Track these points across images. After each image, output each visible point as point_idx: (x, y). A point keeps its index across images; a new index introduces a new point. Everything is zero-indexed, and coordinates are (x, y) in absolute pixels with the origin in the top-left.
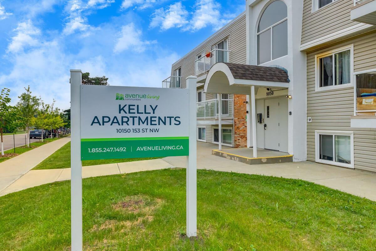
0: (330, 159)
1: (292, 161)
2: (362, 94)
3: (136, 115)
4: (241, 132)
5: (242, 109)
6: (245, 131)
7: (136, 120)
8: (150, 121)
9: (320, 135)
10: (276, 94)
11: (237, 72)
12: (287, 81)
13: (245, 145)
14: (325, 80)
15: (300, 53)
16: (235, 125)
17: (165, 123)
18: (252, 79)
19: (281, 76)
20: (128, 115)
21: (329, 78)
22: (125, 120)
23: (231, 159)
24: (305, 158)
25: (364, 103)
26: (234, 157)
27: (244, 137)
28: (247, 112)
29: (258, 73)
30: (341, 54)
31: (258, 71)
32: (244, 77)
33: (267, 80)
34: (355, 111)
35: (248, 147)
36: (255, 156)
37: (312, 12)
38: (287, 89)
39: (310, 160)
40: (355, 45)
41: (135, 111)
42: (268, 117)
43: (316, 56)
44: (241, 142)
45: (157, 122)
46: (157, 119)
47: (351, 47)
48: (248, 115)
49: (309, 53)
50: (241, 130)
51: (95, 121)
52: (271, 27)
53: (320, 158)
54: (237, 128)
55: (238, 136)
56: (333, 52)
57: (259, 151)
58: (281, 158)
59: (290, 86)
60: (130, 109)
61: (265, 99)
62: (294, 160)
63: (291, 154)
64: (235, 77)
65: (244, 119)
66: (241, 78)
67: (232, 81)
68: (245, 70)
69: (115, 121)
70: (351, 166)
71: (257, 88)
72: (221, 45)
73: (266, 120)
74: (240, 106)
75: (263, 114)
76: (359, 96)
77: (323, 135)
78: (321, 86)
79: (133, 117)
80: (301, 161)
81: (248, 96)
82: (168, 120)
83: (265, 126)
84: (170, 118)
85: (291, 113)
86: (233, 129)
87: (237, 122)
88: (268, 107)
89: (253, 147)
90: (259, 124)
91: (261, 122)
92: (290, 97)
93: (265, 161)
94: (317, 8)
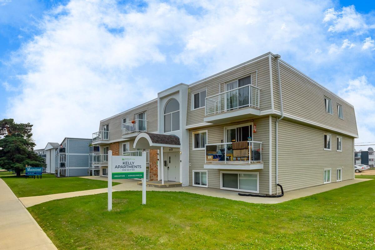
0: (199, 184)
1: (181, 186)
2: (208, 154)
3: (128, 165)
4: (154, 171)
5: (155, 157)
6: (157, 171)
7: (128, 166)
8: (132, 167)
9: (195, 172)
10: (174, 150)
11: (154, 139)
12: (179, 144)
13: (157, 179)
14: (197, 146)
15: (185, 130)
16: (150, 167)
17: (136, 167)
18: (161, 143)
19: (176, 141)
20: (126, 165)
21: (199, 144)
22: (125, 166)
23: (150, 186)
24: (188, 184)
25: (208, 158)
26: (151, 185)
27: (156, 175)
28: (158, 160)
29: (164, 140)
30: (203, 133)
31: (164, 138)
32: (157, 142)
33: (169, 144)
34: (206, 161)
35: (159, 180)
36: (163, 184)
37: (191, 110)
38: (180, 148)
39: (190, 186)
40: (209, 130)
41: (128, 164)
42: (170, 162)
43: (193, 133)
44: (154, 177)
45: (134, 167)
46: (134, 166)
47: (206, 131)
48: (159, 162)
49: (190, 130)
50: (154, 170)
51: (116, 167)
52: (172, 113)
53: (195, 184)
54: (152, 169)
55: (152, 174)
56: (200, 132)
57: (165, 182)
58: (176, 185)
59: (181, 147)
60: (126, 163)
61: (168, 153)
62: (182, 186)
63: (181, 183)
64: (153, 142)
65: (156, 163)
66: (156, 142)
67: (151, 144)
68: (158, 138)
69: (122, 167)
70: (207, 186)
71: (164, 147)
72: (141, 115)
73: (169, 165)
74: (153, 156)
75: (167, 161)
76: (207, 155)
77: (196, 173)
78: (195, 148)
79: (127, 166)
80: (186, 186)
81: (158, 150)
82: (137, 166)
83: (168, 168)
84: (138, 166)
85: (181, 161)
86: (149, 169)
87: (152, 166)
88: (170, 157)
89: (162, 180)
90: (165, 167)
91: (166, 166)
92: (181, 153)
93: (168, 186)
94: (194, 109)
